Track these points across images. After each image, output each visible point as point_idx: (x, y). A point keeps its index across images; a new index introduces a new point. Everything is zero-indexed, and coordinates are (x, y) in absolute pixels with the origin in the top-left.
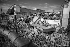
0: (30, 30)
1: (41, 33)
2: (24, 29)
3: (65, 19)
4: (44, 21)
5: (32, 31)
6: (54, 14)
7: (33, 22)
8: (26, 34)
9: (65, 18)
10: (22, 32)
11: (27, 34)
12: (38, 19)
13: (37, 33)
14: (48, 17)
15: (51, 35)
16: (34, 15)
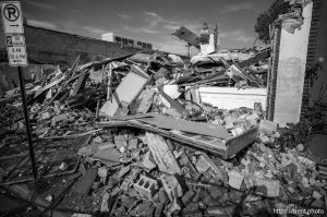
0: (122, 149)
1: (194, 159)
2: (83, 150)
3: (289, 82)
4: (182, 97)
5: (135, 155)
6: (217, 60)
7: (120, 106)
8: (103, 180)
9: (289, 76)
10: (70, 168)
11: (108, 176)
12: (144, 89)
13: (171, 161)
14: (194, 75)
15: (243, 161)
16: (115, 65)
